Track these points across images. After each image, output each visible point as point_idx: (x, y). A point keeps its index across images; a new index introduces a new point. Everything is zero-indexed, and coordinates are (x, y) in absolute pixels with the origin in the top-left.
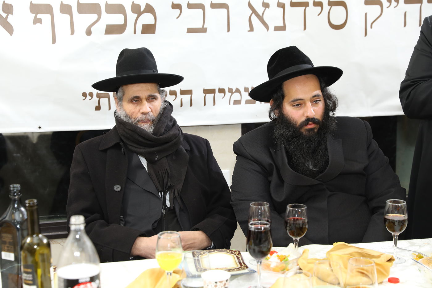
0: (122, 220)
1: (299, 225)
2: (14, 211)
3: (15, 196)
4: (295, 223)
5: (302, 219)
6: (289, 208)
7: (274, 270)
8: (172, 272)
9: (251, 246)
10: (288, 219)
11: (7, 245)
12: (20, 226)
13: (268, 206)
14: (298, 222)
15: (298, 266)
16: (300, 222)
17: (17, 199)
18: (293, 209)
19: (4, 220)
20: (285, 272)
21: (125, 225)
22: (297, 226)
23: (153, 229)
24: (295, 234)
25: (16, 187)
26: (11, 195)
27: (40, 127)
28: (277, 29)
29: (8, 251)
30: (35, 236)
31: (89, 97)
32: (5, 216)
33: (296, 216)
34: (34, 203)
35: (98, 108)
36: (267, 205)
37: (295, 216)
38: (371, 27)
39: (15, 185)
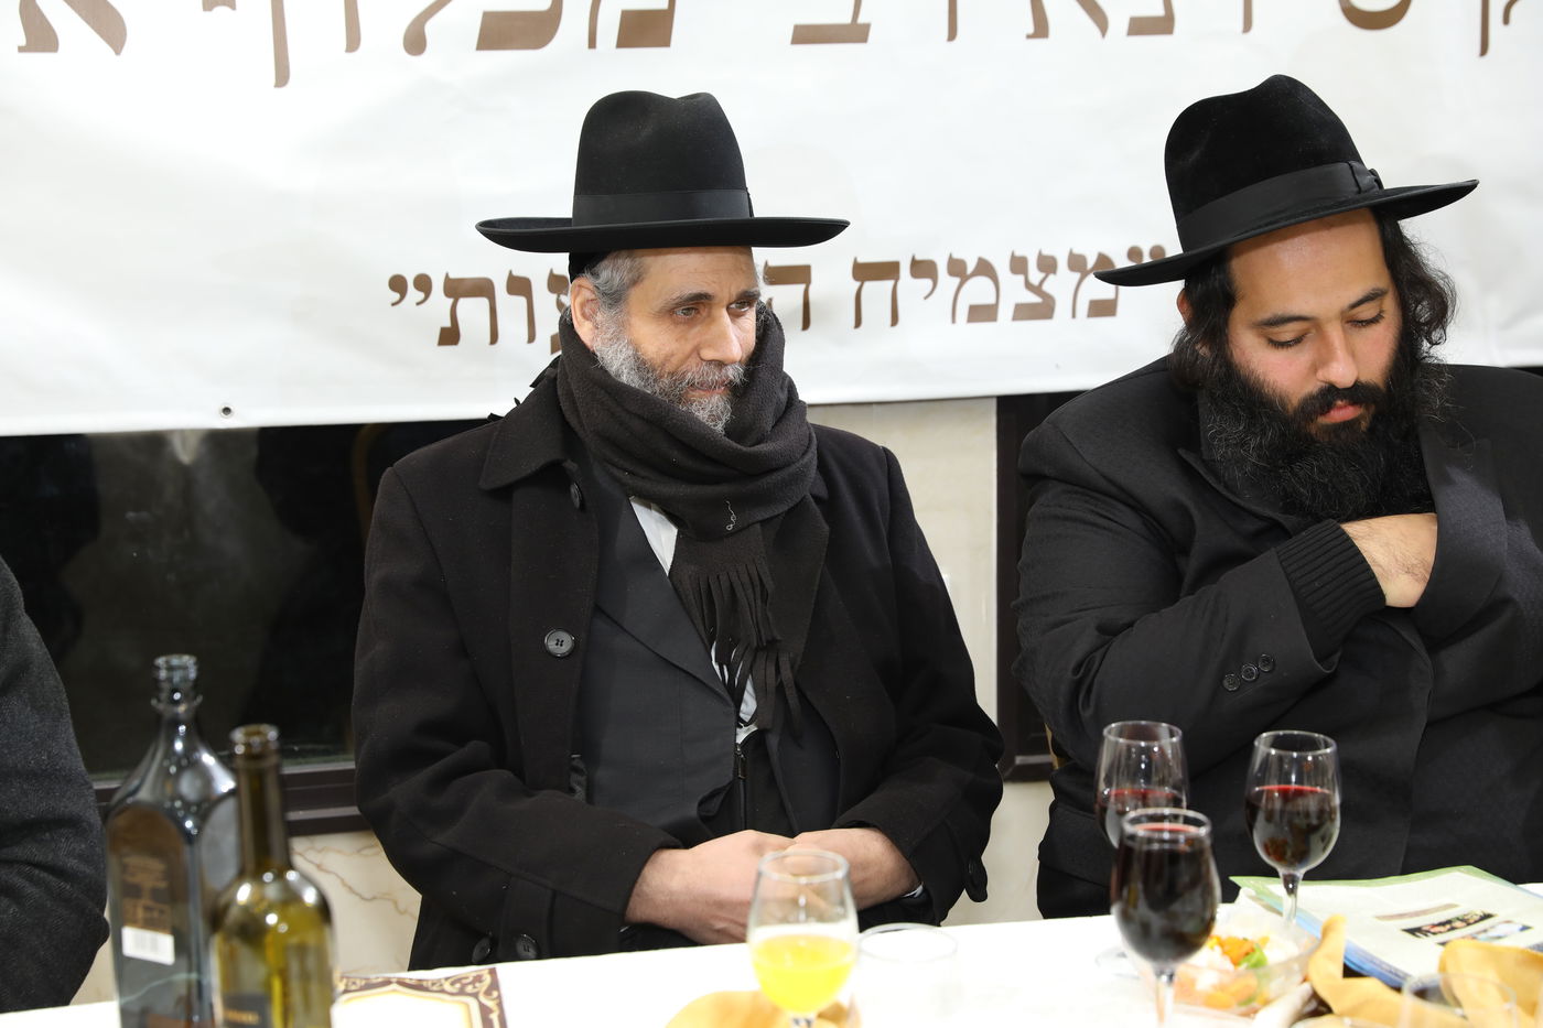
0: (576, 770)
1: (1307, 815)
2: (171, 764)
3: (177, 703)
4: (1289, 807)
5: (1316, 792)
6: (1264, 745)
7: (1211, 1002)
8: (812, 1015)
9: (1131, 911)
10: (1261, 792)
11: (146, 901)
12: (195, 826)
13: (1174, 739)
14: (1301, 803)
15: (1306, 987)
16: (1312, 805)
17: (183, 717)
18: (1282, 753)
19: (130, 800)
20: (1255, 1011)
21: (589, 798)
22: (1297, 821)
23: (705, 819)
24: (1289, 853)
25: (180, 667)
26: (159, 701)
27: (227, 410)
28: (1140, 27)
29: (151, 924)
30: (268, 877)
31: (414, 295)
32: (135, 783)
33: (1293, 778)
34: (265, 744)
35: (450, 336)
36: (1172, 735)
37: (1289, 782)
38: (1506, 20)
39: (175, 661)
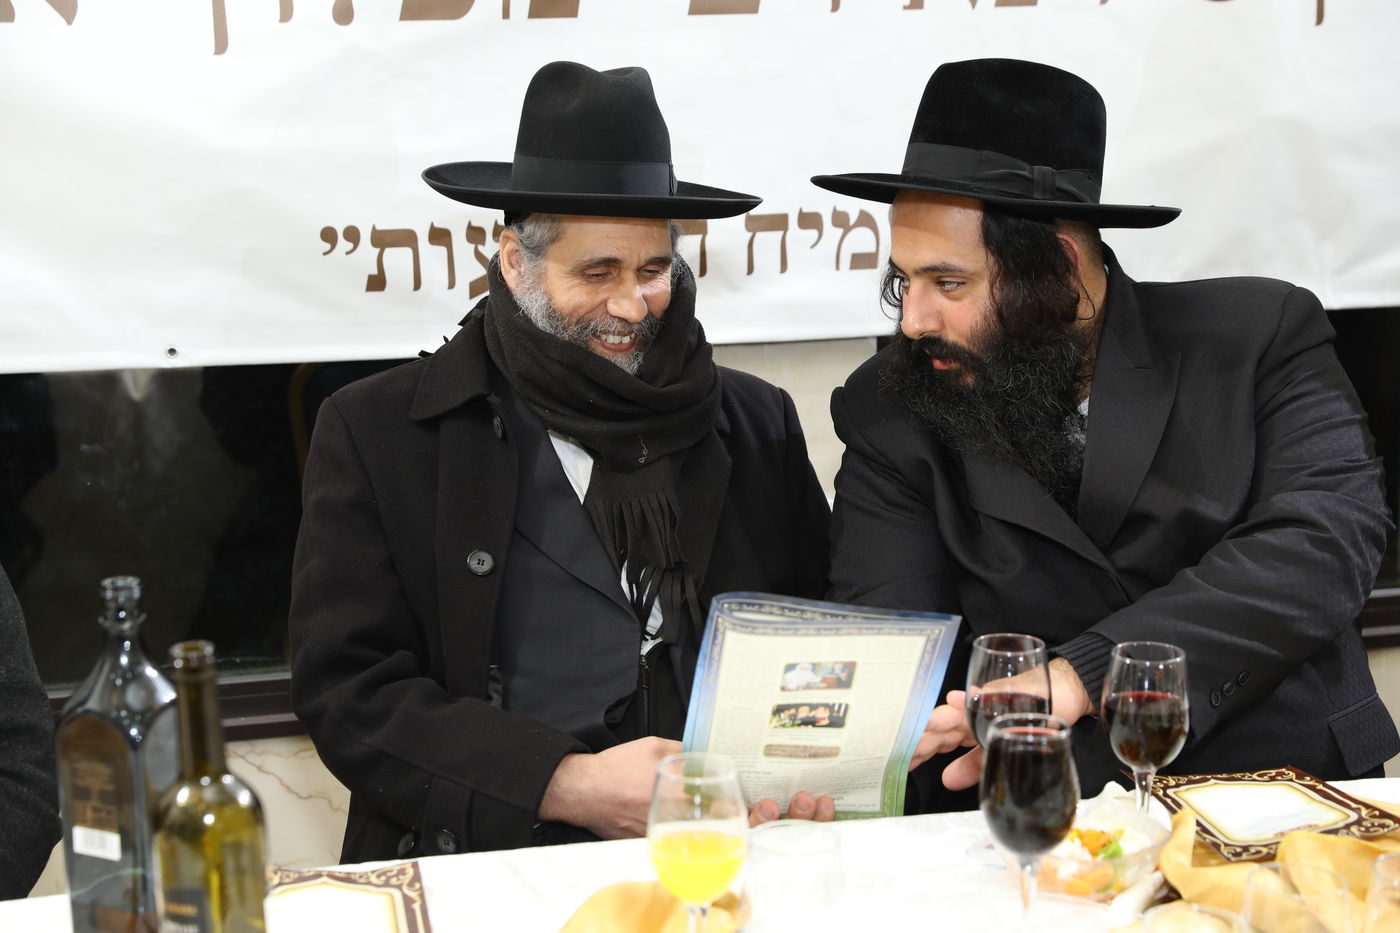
0: (494, 679)
1: (1159, 718)
2: (117, 677)
3: (122, 620)
4: (1143, 711)
5: (1167, 698)
6: (1119, 655)
7: (1072, 889)
8: (707, 904)
9: (998, 807)
10: (1117, 699)
11: (95, 802)
12: (140, 733)
14: (1153, 707)
15: (1158, 876)
16: (1163, 709)
17: (128, 634)
18: (1136, 662)
19: (79, 710)
20: (1112, 898)
21: (505, 706)
22: (1149, 724)
23: (611, 727)
24: (1142, 754)
25: (125, 587)
26: (106, 619)
27: (172, 351)
29: (99, 824)
30: (205, 780)
31: (343, 245)
32: (85, 692)
33: (1146, 684)
34: (203, 658)
35: (377, 283)
36: (1035, 646)
37: (1141, 687)
39: (121, 582)
